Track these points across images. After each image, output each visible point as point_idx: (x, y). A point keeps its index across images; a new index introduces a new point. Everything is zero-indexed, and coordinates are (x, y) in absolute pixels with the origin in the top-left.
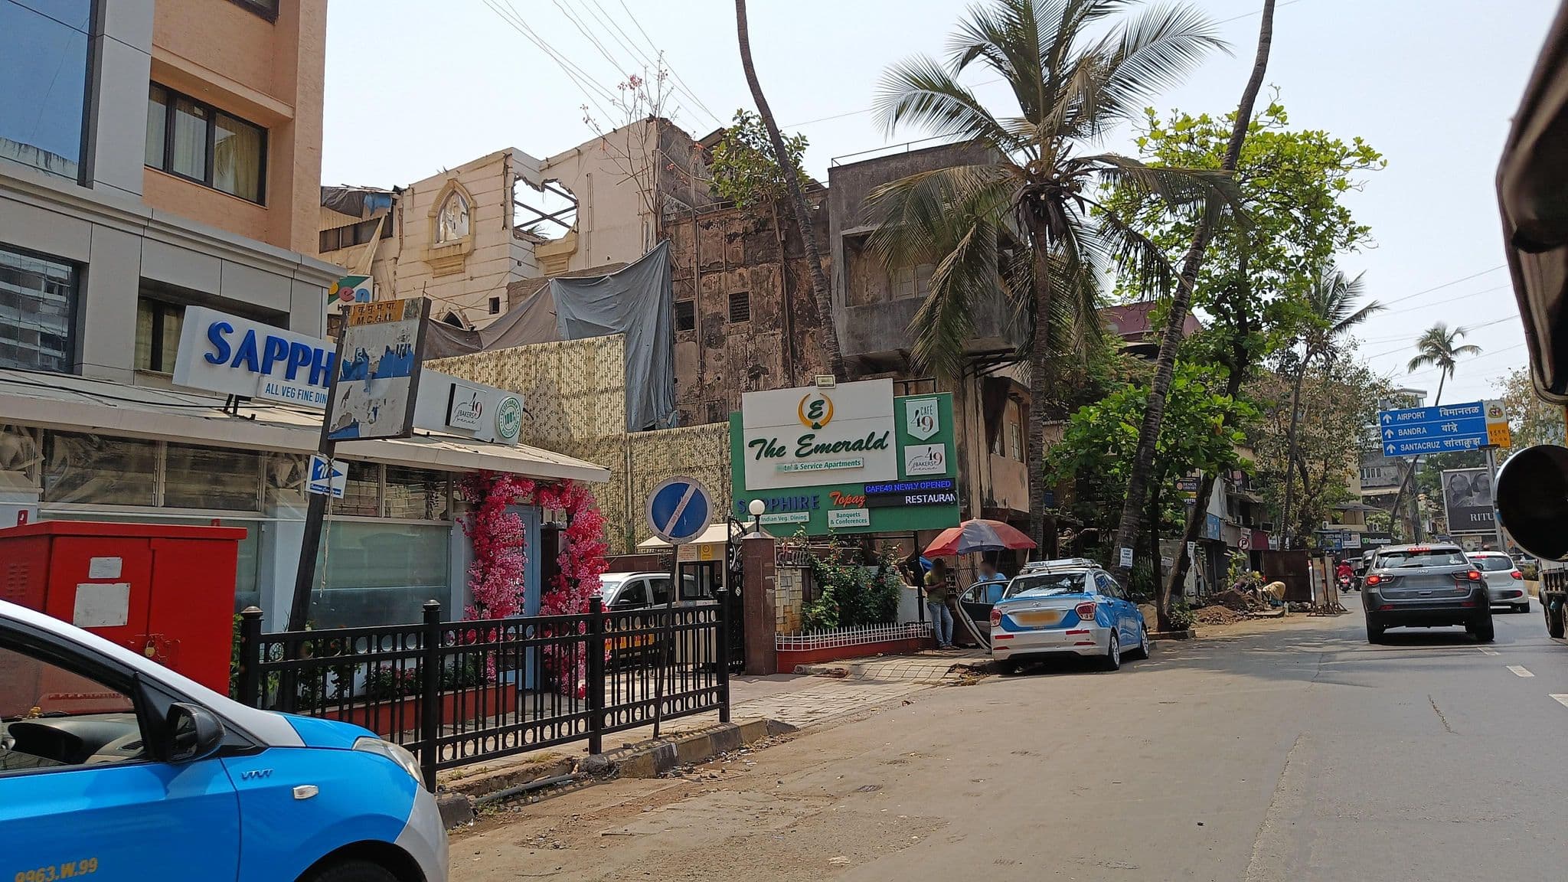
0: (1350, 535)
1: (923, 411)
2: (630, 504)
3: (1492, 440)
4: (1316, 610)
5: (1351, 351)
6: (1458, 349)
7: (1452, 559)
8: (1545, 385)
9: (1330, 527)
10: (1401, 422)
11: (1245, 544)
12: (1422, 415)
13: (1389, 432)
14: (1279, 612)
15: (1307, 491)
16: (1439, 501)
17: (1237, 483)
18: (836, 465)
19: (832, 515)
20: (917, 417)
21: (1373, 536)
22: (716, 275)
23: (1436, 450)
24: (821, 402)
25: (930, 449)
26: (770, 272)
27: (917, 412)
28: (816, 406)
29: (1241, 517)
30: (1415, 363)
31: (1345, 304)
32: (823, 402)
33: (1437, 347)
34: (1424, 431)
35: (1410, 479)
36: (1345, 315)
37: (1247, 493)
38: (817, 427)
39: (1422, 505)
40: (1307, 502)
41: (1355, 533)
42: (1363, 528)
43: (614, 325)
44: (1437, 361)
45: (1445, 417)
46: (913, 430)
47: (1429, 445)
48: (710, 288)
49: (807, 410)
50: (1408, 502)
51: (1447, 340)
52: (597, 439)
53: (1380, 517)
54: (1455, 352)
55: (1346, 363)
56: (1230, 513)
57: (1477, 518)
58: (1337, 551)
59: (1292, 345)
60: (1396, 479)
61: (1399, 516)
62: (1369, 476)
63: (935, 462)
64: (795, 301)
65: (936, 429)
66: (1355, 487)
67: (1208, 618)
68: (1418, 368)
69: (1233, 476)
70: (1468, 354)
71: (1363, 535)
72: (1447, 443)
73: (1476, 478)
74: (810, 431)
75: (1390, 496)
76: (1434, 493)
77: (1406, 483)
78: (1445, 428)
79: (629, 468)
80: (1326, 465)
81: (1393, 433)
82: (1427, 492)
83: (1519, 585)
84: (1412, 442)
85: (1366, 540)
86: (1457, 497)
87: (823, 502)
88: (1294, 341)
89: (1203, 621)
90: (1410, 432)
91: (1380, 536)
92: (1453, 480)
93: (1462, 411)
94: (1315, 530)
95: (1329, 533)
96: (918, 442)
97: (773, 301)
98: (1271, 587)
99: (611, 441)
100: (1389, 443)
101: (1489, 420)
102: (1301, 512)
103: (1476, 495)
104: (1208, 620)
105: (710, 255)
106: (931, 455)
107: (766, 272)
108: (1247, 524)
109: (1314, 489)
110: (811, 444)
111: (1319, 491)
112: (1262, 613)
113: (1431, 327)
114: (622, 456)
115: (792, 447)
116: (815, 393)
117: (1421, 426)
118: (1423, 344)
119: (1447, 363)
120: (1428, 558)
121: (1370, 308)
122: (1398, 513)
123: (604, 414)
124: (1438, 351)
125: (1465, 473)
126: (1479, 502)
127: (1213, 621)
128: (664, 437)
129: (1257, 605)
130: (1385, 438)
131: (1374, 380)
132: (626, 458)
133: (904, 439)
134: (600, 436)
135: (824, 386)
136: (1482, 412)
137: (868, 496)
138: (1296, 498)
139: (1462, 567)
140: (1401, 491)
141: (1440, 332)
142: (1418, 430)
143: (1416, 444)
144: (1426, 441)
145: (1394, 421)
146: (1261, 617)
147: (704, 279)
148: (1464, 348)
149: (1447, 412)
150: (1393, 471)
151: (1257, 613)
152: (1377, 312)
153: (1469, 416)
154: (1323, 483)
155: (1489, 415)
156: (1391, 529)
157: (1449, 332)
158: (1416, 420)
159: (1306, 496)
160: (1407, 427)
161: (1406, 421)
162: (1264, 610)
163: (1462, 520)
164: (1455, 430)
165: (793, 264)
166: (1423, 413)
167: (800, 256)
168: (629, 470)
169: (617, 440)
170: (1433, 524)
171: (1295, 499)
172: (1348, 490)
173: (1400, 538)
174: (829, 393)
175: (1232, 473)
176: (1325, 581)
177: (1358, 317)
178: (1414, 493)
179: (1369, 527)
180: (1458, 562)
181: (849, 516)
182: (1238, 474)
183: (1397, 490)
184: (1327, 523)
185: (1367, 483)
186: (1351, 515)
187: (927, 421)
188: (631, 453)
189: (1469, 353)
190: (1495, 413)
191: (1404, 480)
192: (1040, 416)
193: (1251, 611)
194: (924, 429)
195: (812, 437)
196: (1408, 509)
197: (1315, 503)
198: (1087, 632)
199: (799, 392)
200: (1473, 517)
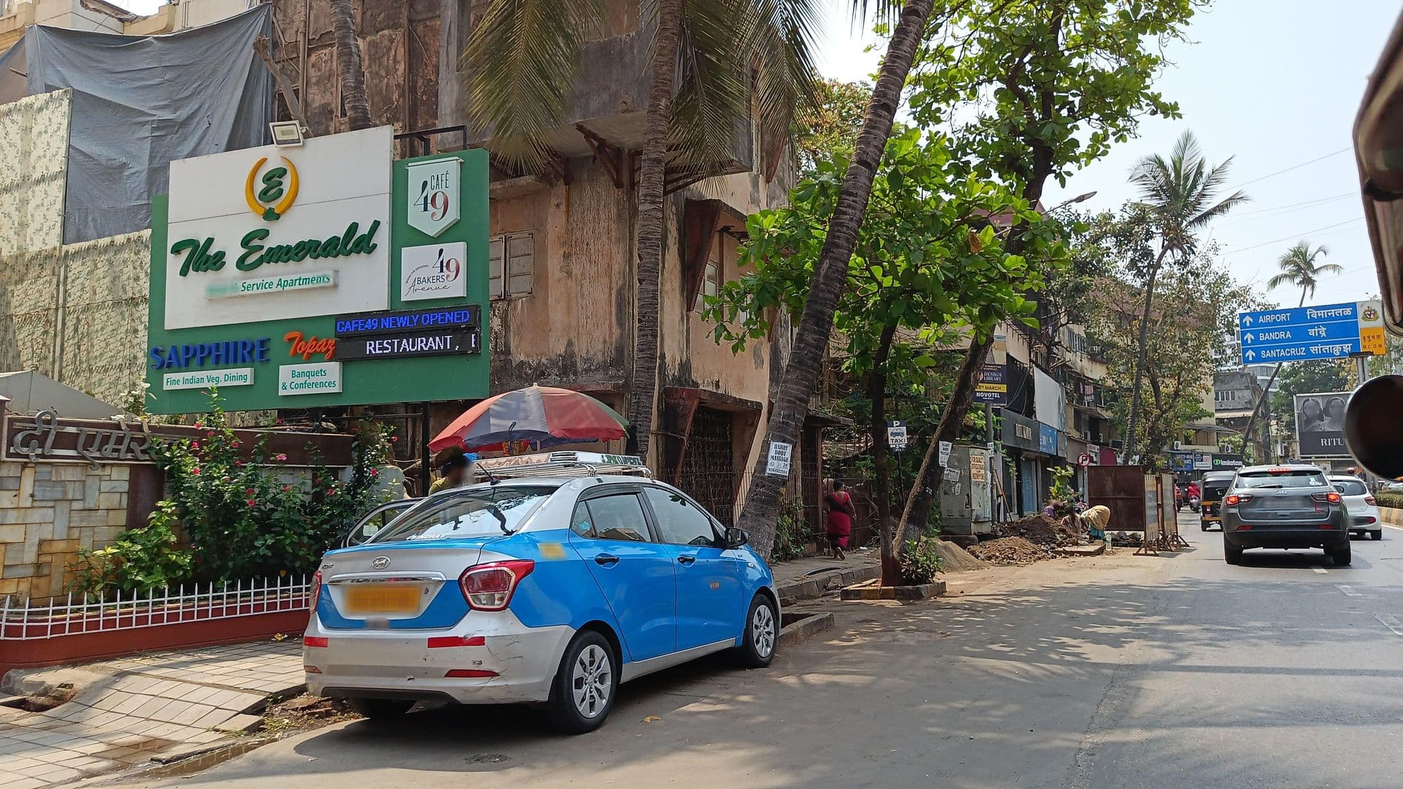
0: (1202, 456)
1: (434, 183)
2: (57, 360)
3: (1365, 347)
4: (1149, 545)
5: (1211, 255)
6: (1320, 268)
7: (1312, 480)
8: (1394, 319)
9: (1181, 447)
10: (1262, 324)
11: (1086, 460)
12: (1287, 318)
13: (1249, 336)
14: (1097, 547)
15: (1158, 406)
16: (1290, 426)
17: (1089, 398)
18: (293, 283)
19: (285, 372)
20: (424, 194)
21: (1225, 458)
22: (327, 51)
23: (1301, 357)
24: (282, 172)
25: (441, 251)
26: (392, 41)
27: (425, 184)
28: (274, 178)
29: (1089, 433)
30: (1275, 282)
31: (1206, 192)
32: (285, 172)
33: (1299, 266)
34: (1289, 335)
35: (1263, 405)
36: (1207, 206)
37: (1099, 410)
38: (271, 216)
39: (1274, 429)
40: (1158, 418)
41: (1207, 454)
42: (1215, 449)
43: (156, 108)
44: (1297, 280)
45: (1312, 320)
46: (417, 218)
47: (1293, 351)
48: (320, 70)
49: (260, 186)
50: (1260, 425)
51: (1308, 258)
52: (28, 257)
53: (1233, 439)
54: (1315, 271)
55: (1206, 268)
56: (1078, 428)
57: (1327, 442)
58: (1188, 472)
59: (1147, 240)
60: (1250, 402)
61: (1251, 440)
62: (1223, 399)
63: (448, 276)
64: (420, 83)
65: (453, 214)
66: (1208, 402)
67: (998, 554)
68: (1278, 287)
69: (1084, 391)
70: (1329, 273)
71: (1214, 457)
72: (1313, 349)
73: (1329, 403)
74: (258, 223)
75: (1243, 419)
76: (1286, 417)
77: (1259, 406)
78: (1312, 332)
79: (61, 301)
80: (1179, 380)
81: (1253, 338)
82: (1279, 419)
83: (1372, 511)
84: (1274, 348)
85: (1217, 462)
86: (1309, 421)
87: (277, 348)
88: (1149, 236)
89: (989, 558)
90: (1273, 336)
91: (1230, 458)
92: (1306, 403)
93: (1332, 312)
94: (1166, 448)
95: (1181, 454)
96: (423, 239)
97: (393, 82)
98: (1092, 513)
99: (45, 258)
100: (1248, 349)
101: (1362, 324)
102: (1151, 428)
103: (1327, 420)
104: (997, 557)
105: (321, 21)
106: (442, 262)
107: (386, 43)
108: (1095, 441)
109: (1166, 404)
110: (262, 247)
111: (1171, 407)
112: (1075, 549)
113: (1294, 244)
114: (55, 281)
115: (234, 252)
116: (272, 156)
117: (1285, 330)
118: (1286, 262)
119: (1308, 282)
120: (1289, 478)
121: (1233, 199)
122: (1250, 436)
123: (39, 218)
124: (1299, 269)
125: (1318, 398)
126: (1329, 427)
127: (1003, 559)
128: (106, 250)
129: (1070, 536)
130: (1245, 342)
131: (1234, 288)
132: (58, 285)
133: (405, 235)
134: (33, 250)
135: (285, 142)
136: (1354, 315)
137: (343, 338)
138: (1147, 413)
139: (1322, 489)
140: (1256, 413)
141: (1303, 251)
142: (1282, 335)
143: (1278, 351)
144: (1290, 346)
145: (1255, 323)
146: (1072, 554)
147: (313, 58)
148: (1326, 267)
149: (1315, 314)
150: (1247, 394)
151: (1067, 549)
152: (1241, 204)
153: (1340, 318)
154: (1175, 399)
155: (1363, 318)
156: (1243, 452)
157: (1312, 250)
158: (1281, 323)
159: (1156, 412)
160: (1269, 331)
161: (1268, 324)
162: (1077, 544)
163: (1312, 445)
164: (1324, 334)
165: (420, 28)
166: (1288, 314)
167: (430, 15)
168: (60, 305)
169: (49, 257)
170: (1285, 447)
171: (1145, 415)
172: (1201, 406)
173: (1251, 461)
174: (296, 156)
175: (1084, 388)
176: (1160, 506)
177: (1221, 208)
178: (1266, 416)
179: (1222, 449)
180: (1318, 483)
181: (309, 374)
182: (1089, 390)
183: (1250, 413)
184: (1179, 443)
185: (1221, 406)
186: (1204, 435)
187: (440, 201)
188: (66, 278)
189: (1331, 271)
190: (1370, 315)
191: (1257, 403)
192: (653, 203)
193: (1059, 546)
194: (433, 214)
195: (264, 234)
196: (1260, 433)
197: (1166, 419)
198: (480, 641)
199: (248, 157)
200: (1323, 442)
